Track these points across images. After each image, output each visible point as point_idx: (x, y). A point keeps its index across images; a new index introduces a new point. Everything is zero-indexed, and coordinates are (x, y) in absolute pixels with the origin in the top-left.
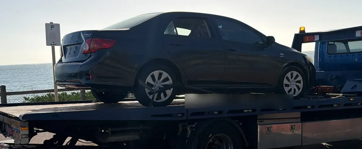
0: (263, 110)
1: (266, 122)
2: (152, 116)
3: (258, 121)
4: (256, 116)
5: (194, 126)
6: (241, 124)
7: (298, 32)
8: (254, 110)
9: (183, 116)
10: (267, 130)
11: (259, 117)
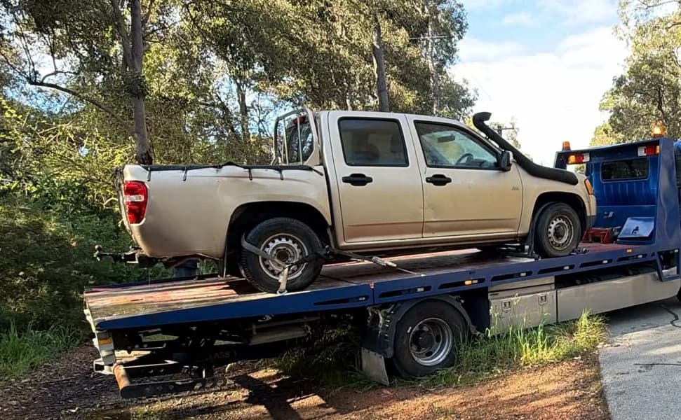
0: (495, 279)
1: (501, 294)
2: (316, 304)
3: (489, 294)
4: (486, 288)
5: (388, 311)
6: (462, 301)
7: (560, 149)
8: (481, 281)
9: (366, 299)
10: (503, 306)
11: (490, 289)
